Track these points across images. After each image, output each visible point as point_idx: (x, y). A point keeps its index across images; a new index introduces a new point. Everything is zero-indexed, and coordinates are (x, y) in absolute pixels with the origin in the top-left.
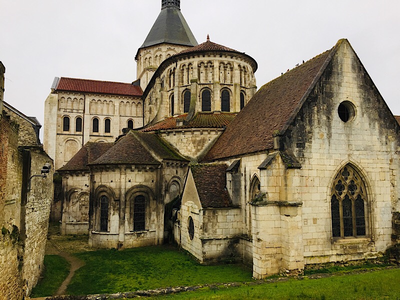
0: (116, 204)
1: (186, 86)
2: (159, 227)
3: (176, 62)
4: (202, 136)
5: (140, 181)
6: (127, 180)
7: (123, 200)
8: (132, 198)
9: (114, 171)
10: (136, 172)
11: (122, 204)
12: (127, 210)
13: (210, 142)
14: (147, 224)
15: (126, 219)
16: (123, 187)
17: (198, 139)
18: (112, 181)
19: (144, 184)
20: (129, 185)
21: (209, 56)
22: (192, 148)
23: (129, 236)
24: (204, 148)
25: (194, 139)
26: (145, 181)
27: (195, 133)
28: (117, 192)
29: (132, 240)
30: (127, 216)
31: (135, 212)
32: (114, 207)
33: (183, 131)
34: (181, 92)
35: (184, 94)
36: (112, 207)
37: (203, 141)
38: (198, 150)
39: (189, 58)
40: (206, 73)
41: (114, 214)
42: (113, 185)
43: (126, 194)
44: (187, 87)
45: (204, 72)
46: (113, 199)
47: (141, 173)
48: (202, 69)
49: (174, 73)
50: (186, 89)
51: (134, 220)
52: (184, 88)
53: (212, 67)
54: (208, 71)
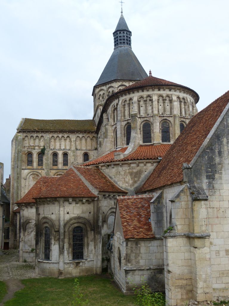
0: (57, 234)
1: (128, 120)
2: (97, 257)
3: (118, 98)
4: (139, 168)
5: (78, 213)
6: (66, 212)
7: (62, 231)
8: (70, 229)
9: (54, 204)
10: (74, 204)
11: (61, 235)
12: (66, 240)
13: (146, 173)
14: (85, 254)
15: (65, 249)
16: (62, 219)
17: (134, 171)
18: (52, 214)
19: (82, 215)
20: (67, 217)
21: (148, 91)
22: (129, 180)
23: (68, 265)
24: (141, 179)
25: (131, 170)
26: (83, 212)
27: (132, 165)
28: (57, 223)
29: (70, 269)
30: (66, 246)
31: (73, 242)
32: (55, 237)
33: (121, 164)
34: (124, 126)
35: (126, 127)
36: (53, 237)
37: (140, 173)
38: (135, 182)
39: (129, 94)
40: (146, 107)
41: (54, 244)
42: (53, 217)
43: (65, 225)
44: (129, 121)
45: (144, 105)
46: (53, 230)
47: (78, 205)
48: (142, 103)
49: (116, 108)
50: (128, 123)
51: (74, 249)
52: (125, 122)
53: (151, 100)
54: (148, 105)
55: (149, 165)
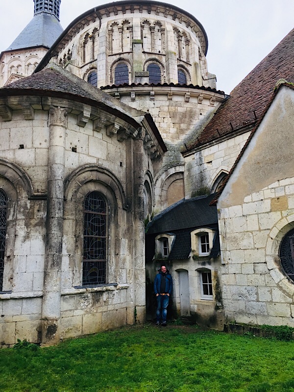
0: (37, 207)
1: (120, 54)
2: (136, 278)
4: (188, 105)
5: (99, 156)
6: (68, 147)
7: (57, 193)
8: (79, 195)
9: (29, 119)
10: (89, 129)
11: (57, 206)
12: (69, 226)
13: (202, 117)
14: (111, 268)
15: (64, 252)
16: (58, 160)
17: (180, 110)
18: (22, 147)
19: (106, 165)
20: (73, 161)
21: (157, 13)
22: (169, 126)
23: (72, 301)
24: (192, 127)
25: (172, 109)
26: (108, 159)
27: (175, 99)
28: (38, 177)
29: (79, 312)
30: (68, 242)
31: (85, 234)
32: (29, 216)
33: (152, 93)
34: (111, 64)
35: (114, 67)
36: (20, 216)
37: (190, 115)
39: (124, 12)
40: (153, 40)
41: (27, 237)
42: (25, 158)
43: (67, 181)
44: (122, 56)
45: (149, 36)
46: (24, 194)
47: (99, 135)
48: (146, 31)
50: (120, 59)
51: (85, 255)
52: (116, 58)
53: (162, 31)
54: (155, 37)
55: (206, 103)
